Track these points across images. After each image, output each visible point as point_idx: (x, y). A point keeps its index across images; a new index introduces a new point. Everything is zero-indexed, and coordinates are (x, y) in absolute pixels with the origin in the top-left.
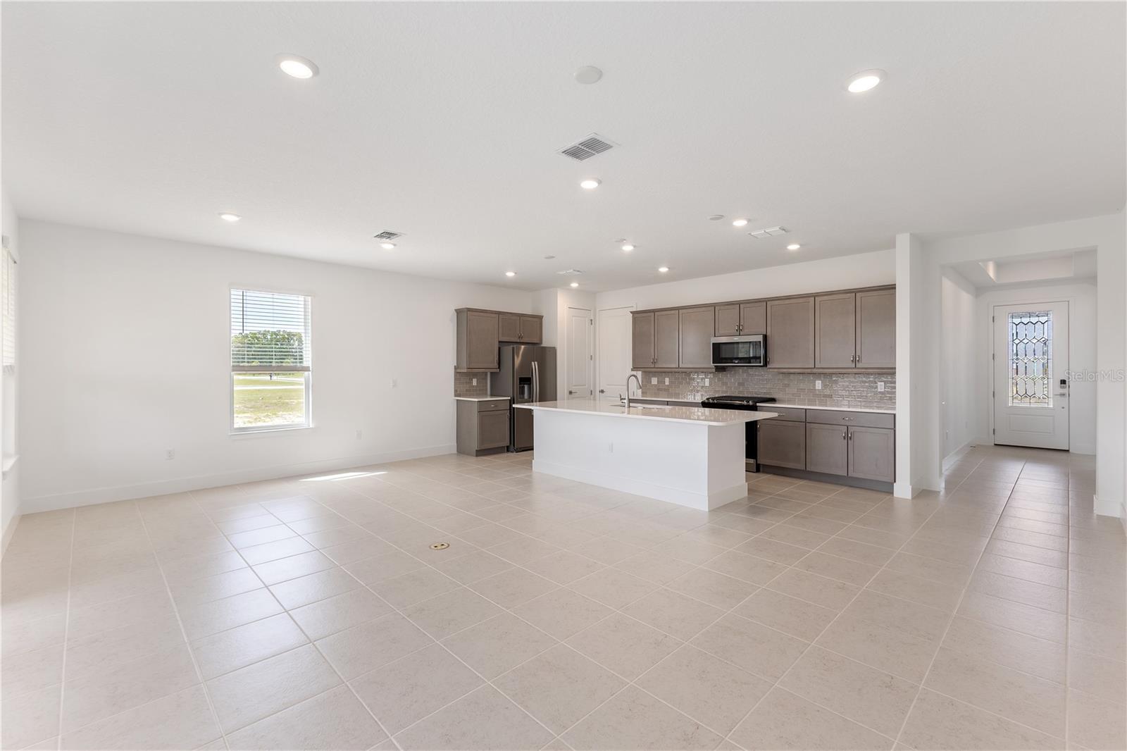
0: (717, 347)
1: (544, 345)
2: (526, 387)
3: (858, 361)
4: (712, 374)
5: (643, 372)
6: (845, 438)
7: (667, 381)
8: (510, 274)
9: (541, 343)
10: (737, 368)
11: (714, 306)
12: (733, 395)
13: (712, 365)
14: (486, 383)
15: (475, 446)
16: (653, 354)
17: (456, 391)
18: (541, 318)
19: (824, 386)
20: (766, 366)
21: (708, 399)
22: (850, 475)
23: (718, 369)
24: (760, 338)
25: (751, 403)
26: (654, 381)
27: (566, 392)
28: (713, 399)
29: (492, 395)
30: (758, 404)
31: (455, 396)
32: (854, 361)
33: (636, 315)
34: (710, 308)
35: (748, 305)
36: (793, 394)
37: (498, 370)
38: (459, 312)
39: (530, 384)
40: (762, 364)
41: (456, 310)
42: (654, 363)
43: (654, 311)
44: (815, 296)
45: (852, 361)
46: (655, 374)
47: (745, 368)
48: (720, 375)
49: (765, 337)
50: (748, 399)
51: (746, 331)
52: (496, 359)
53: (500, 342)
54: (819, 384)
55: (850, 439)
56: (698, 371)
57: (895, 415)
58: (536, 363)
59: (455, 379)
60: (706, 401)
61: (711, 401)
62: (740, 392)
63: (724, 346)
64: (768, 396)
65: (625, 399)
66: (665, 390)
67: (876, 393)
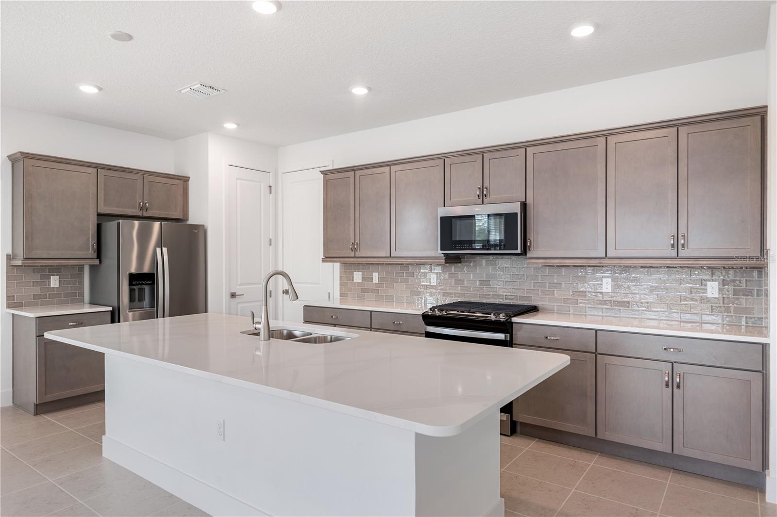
0: (447, 223)
1: (191, 221)
2: (147, 289)
3: (683, 246)
4: (440, 268)
5: (344, 264)
6: (667, 385)
7: (375, 276)
8: (88, 89)
9: (188, 220)
10: (478, 257)
11: (443, 158)
12: (473, 300)
13: (440, 253)
14: (81, 283)
15: (31, 396)
16: (352, 235)
17: (9, 298)
18: (185, 180)
19: (616, 286)
20: (526, 255)
21: (432, 309)
22: (675, 452)
23: (451, 260)
24: (516, 208)
25: (502, 317)
26: (358, 277)
27: (225, 296)
28: (441, 308)
29: (93, 303)
30: (514, 319)
31: (9, 306)
32: (675, 246)
33: (329, 177)
34: (437, 161)
35: (497, 154)
36: (565, 300)
37: (97, 262)
38: (14, 159)
39: (153, 284)
40: (519, 251)
41: (7, 156)
42: (354, 250)
43: (354, 169)
44: (606, 134)
45: (673, 246)
46: (359, 266)
47: (491, 257)
48: (453, 268)
49: (524, 206)
50: (498, 308)
51: (492, 197)
52: (93, 242)
53: (99, 215)
54: (607, 285)
55: (678, 386)
56: (419, 262)
57: (765, 347)
58: (165, 250)
59: (9, 278)
60: (430, 313)
61: (437, 313)
62: (484, 296)
63: (458, 222)
64: (526, 303)
65: (260, 323)
66: (373, 291)
67: (703, 300)
